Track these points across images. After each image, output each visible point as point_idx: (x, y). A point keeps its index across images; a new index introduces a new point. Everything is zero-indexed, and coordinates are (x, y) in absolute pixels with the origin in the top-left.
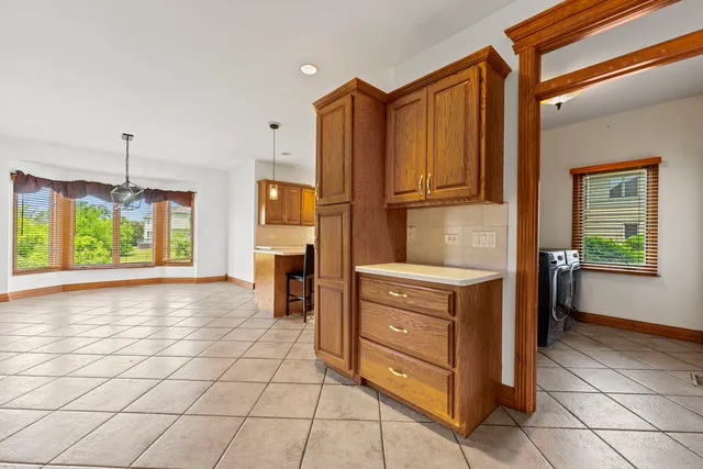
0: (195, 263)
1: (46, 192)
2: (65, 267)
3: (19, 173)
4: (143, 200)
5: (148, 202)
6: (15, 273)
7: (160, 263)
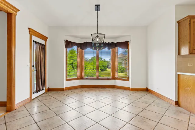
0: (130, 80)
1: (75, 47)
2: (81, 78)
3: (67, 40)
4: (107, 48)
5: (109, 49)
6: (67, 80)
7: (114, 78)
